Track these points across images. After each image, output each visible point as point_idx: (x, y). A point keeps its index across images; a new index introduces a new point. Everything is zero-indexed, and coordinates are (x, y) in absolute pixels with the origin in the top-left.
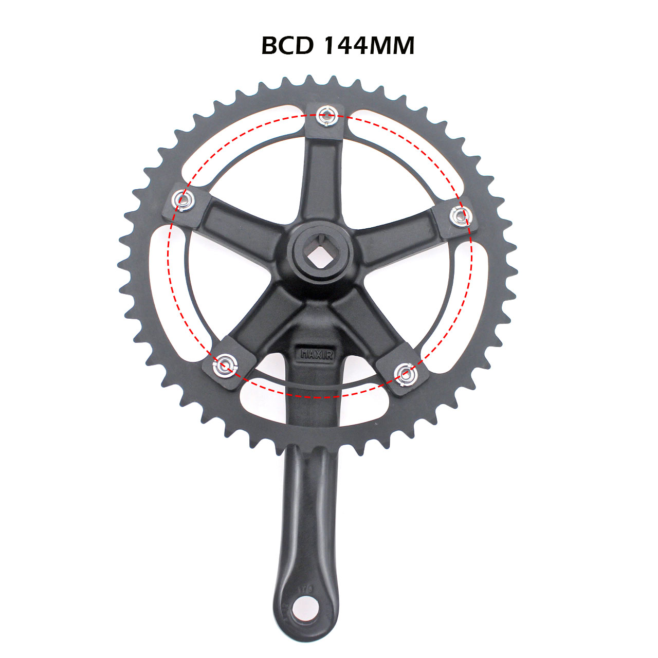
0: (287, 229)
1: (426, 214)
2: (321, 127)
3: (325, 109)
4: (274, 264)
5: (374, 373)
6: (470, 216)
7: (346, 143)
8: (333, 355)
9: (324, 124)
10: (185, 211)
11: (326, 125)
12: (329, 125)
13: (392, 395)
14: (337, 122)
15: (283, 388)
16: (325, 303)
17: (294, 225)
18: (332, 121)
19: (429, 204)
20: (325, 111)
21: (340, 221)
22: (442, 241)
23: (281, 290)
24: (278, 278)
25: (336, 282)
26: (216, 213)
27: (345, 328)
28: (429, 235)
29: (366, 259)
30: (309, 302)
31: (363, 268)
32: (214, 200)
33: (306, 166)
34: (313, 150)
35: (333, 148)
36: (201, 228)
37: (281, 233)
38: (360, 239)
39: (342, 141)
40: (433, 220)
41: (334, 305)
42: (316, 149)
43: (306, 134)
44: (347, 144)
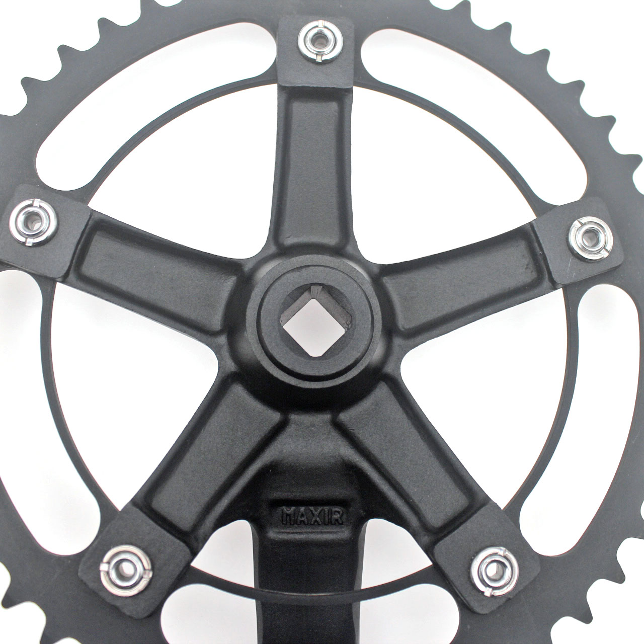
0: (247, 268)
1: (522, 234)
2: (307, 63)
3: (317, 27)
4: (223, 340)
5: (427, 563)
6: (607, 238)
7: (359, 94)
8: (345, 516)
9: (313, 56)
10: (36, 245)
11: (319, 59)
12: (324, 58)
13: (464, 606)
14: (340, 54)
15: (250, 606)
16: (327, 417)
17: (262, 259)
18: (330, 52)
19: (525, 215)
20: (315, 31)
21: (349, 249)
22: (554, 286)
23: (238, 391)
24: (231, 366)
25: (347, 382)
26: (101, 245)
27: (365, 465)
28: (526, 276)
29: (403, 322)
30: (293, 417)
31: (397, 341)
32: (96, 217)
33: (281, 142)
34: (294, 109)
35: (334, 106)
36: (72, 277)
37: (235, 274)
38: (389, 282)
39: (350, 91)
40: (536, 245)
41: (344, 417)
42: (298, 108)
43: (279, 78)
44: (361, 96)
